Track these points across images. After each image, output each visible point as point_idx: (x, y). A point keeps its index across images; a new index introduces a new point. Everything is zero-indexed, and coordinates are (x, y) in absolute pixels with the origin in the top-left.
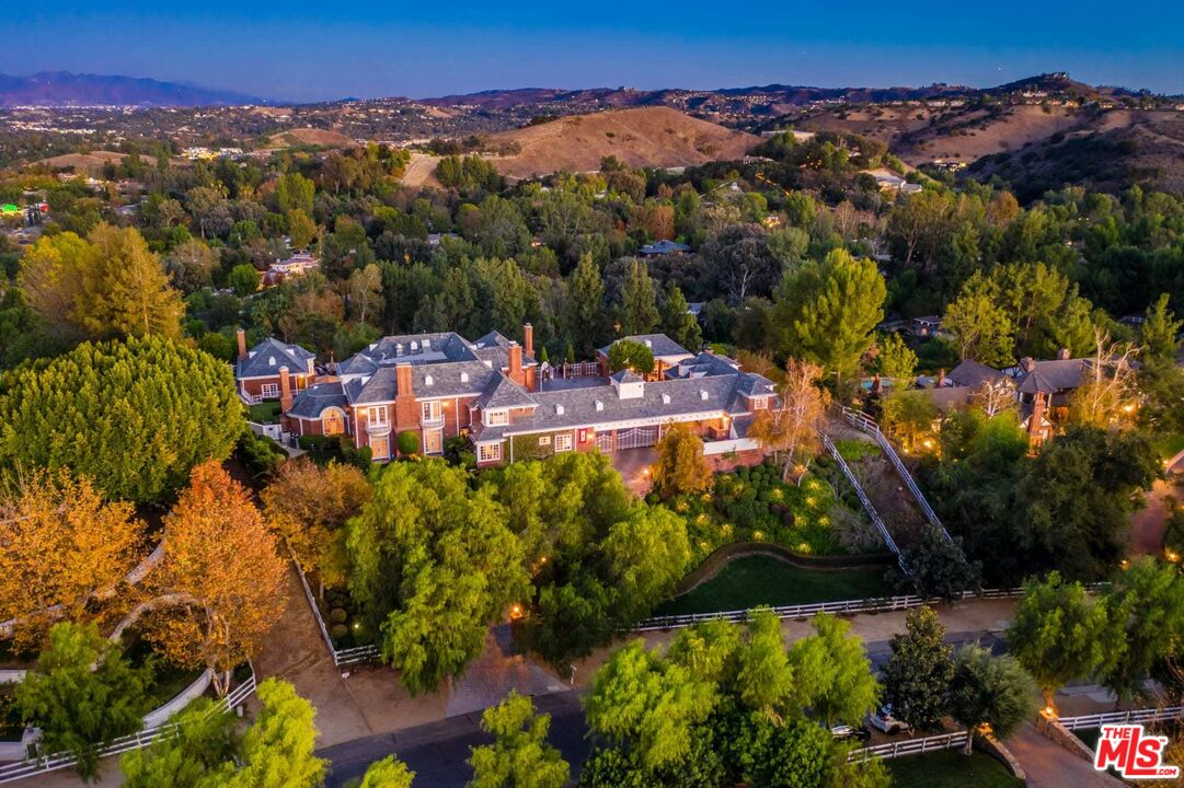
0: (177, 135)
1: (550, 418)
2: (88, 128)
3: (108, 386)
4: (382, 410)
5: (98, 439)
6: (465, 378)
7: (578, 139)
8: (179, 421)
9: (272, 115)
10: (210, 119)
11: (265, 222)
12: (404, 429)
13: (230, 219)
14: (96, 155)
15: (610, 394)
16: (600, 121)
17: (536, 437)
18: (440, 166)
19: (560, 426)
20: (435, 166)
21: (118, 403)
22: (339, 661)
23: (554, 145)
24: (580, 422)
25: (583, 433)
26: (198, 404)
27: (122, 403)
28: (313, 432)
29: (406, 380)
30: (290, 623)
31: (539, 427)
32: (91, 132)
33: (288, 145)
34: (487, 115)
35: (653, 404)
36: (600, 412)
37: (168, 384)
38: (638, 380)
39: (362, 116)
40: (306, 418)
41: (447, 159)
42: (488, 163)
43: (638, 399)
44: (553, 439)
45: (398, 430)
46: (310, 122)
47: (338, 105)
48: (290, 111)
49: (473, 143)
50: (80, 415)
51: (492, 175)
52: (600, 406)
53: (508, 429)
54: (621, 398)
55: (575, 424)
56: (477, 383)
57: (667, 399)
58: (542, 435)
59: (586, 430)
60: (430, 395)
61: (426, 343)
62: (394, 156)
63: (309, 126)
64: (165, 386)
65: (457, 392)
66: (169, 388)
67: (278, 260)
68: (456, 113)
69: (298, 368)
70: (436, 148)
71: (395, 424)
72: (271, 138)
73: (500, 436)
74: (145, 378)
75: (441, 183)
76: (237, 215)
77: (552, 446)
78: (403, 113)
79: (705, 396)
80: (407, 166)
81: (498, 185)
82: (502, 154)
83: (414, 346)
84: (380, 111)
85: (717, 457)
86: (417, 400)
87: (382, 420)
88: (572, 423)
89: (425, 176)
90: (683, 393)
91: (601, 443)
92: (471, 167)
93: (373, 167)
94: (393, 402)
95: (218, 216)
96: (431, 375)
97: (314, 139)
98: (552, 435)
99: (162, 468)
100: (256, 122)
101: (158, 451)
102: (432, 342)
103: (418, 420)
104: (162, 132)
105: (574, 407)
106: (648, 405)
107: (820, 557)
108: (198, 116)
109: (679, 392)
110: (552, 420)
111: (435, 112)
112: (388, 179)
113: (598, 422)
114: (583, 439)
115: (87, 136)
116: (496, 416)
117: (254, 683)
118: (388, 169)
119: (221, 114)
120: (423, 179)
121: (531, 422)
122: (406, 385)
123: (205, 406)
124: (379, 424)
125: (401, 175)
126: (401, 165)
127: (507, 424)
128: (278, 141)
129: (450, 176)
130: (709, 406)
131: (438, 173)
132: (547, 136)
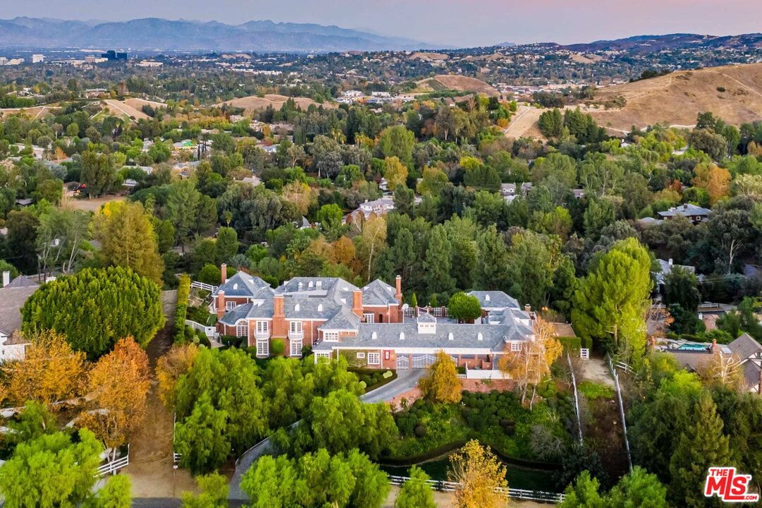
0: (345, 77)
1: (367, 340)
2: (277, 69)
3: (88, 292)
4: (265, 324)
5: (77, 318)
6: (320, 308)
7: (686, 94)
8: (119, 314)
9: (428, 60)
10: (377, 63)
11: (369, 166)
12: (276, 337)
13: (341, 163)
14: (268, 98)
15: (413, 329)
16: (712, 76)
17: (355, 352)
18: (542, 118)
19: (371, 346)
20: (537, 118)
21: (89, 301)
22: (176, 459)
23: (659, 99)
24: (386, 345)
25: (387, 353)
26: (132, 306)
27: (92, 302)
28: (231, 334)
29: (280, 306)
30: (160, 436)
31: (357, 345)
32: (278, 73)
33: (432, 90)
34: (630, 62)
35: (441, 339)
36: (402, 340)
37: (118, 293)
38: (432, 321)
39: (509, 61)
40: (227, 324)
41: (549, 112)
42: (589, 117)
43: (431, 334)
44: (366, 355)
45: (273, 337)
46: (460, 66)
47: (491, 51)
48: (445, 57)
49: (583, 96)
50: (71, 305)
51: (591, 127)
52: (402, 337)
53: (336, 345)
54: (420, 332)
55: (382, 346)
56: (327, 313)
57: (451, 337)
58: (359, 351)
59: (389, 351)
60: (296, 317)
61: (319, 284)
62: (502, 108)
63: (460, 70)
64: (115, 295)
65: (313, 317)
66: (118, 296)
67: (366, 201)
68: (599, 58)
69: (251, 293)
70: (542, 100)
71: (272, 334)
72: (417, 83)
73: (330, 348)
74: (106, 289)
75: (543, 133)
76: (347, 159)
77: (366, 360)
78: (548, 58)
79: (480, 337)
80: (513, 117)
81: (597, 136)
82: (607, 106)
83: (311, 285)
84: (526, 57)
85: (477, 381)
86: (286, 319)
87: (265, 330)
88: (380, 346)
89: (529, 126)
90: (465, 334)
91: (401, 362)
92: (572, 119)
93: (481, 118)
94: (271, 319)
95: (331, 160)
96: (300, 304)
97: (455, 85)
98: (366, 352)
99: (108, 338)
100: (414, 66)
101: (106, 328)
102: (323, 283)
103: (286, 333)
104: (333, 76)
105: (385, 335)
106: (437, 339)
107: (522, 459)
108: (366, 60)
109: (463, 333)
110: (368, 341)
111: (578, 57)
112: (494, 129)
113: (399, 347)
114: (387, 357)
115: (272, 77)
116: (331, 334)
117: (127, 460)
118: (495, 119)
119: (385, 59)
120: (526, 129)
121: (353, 341)
122: (280, 309)
123: (135, 307)
124: (262, 332)
125: (506, 126)
126: (507, 116)
127: (337, 341)
128: (423, 86)
129: (551, 128)
130: (482, 345)
131: (541, 125)
132: (654, 91)
